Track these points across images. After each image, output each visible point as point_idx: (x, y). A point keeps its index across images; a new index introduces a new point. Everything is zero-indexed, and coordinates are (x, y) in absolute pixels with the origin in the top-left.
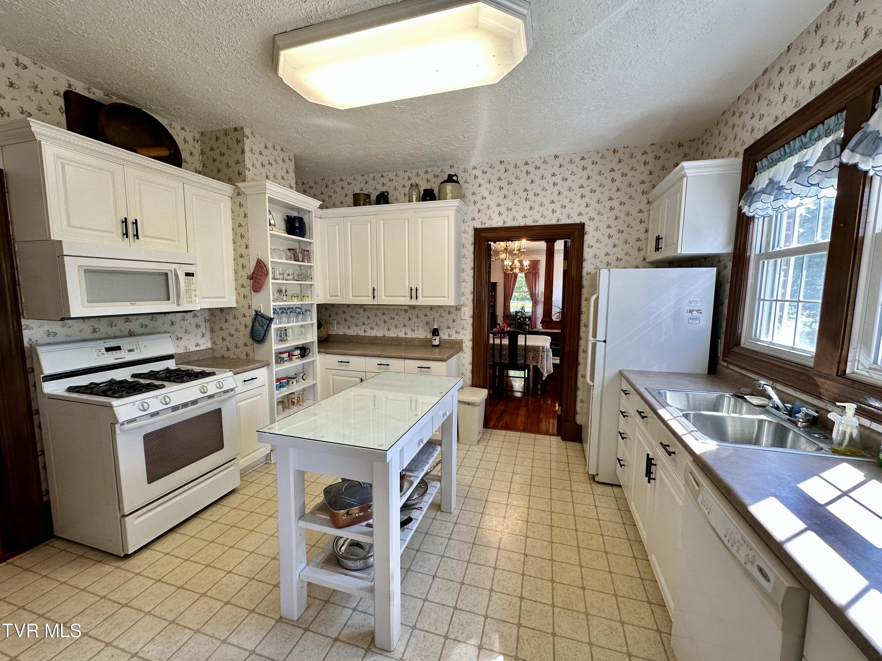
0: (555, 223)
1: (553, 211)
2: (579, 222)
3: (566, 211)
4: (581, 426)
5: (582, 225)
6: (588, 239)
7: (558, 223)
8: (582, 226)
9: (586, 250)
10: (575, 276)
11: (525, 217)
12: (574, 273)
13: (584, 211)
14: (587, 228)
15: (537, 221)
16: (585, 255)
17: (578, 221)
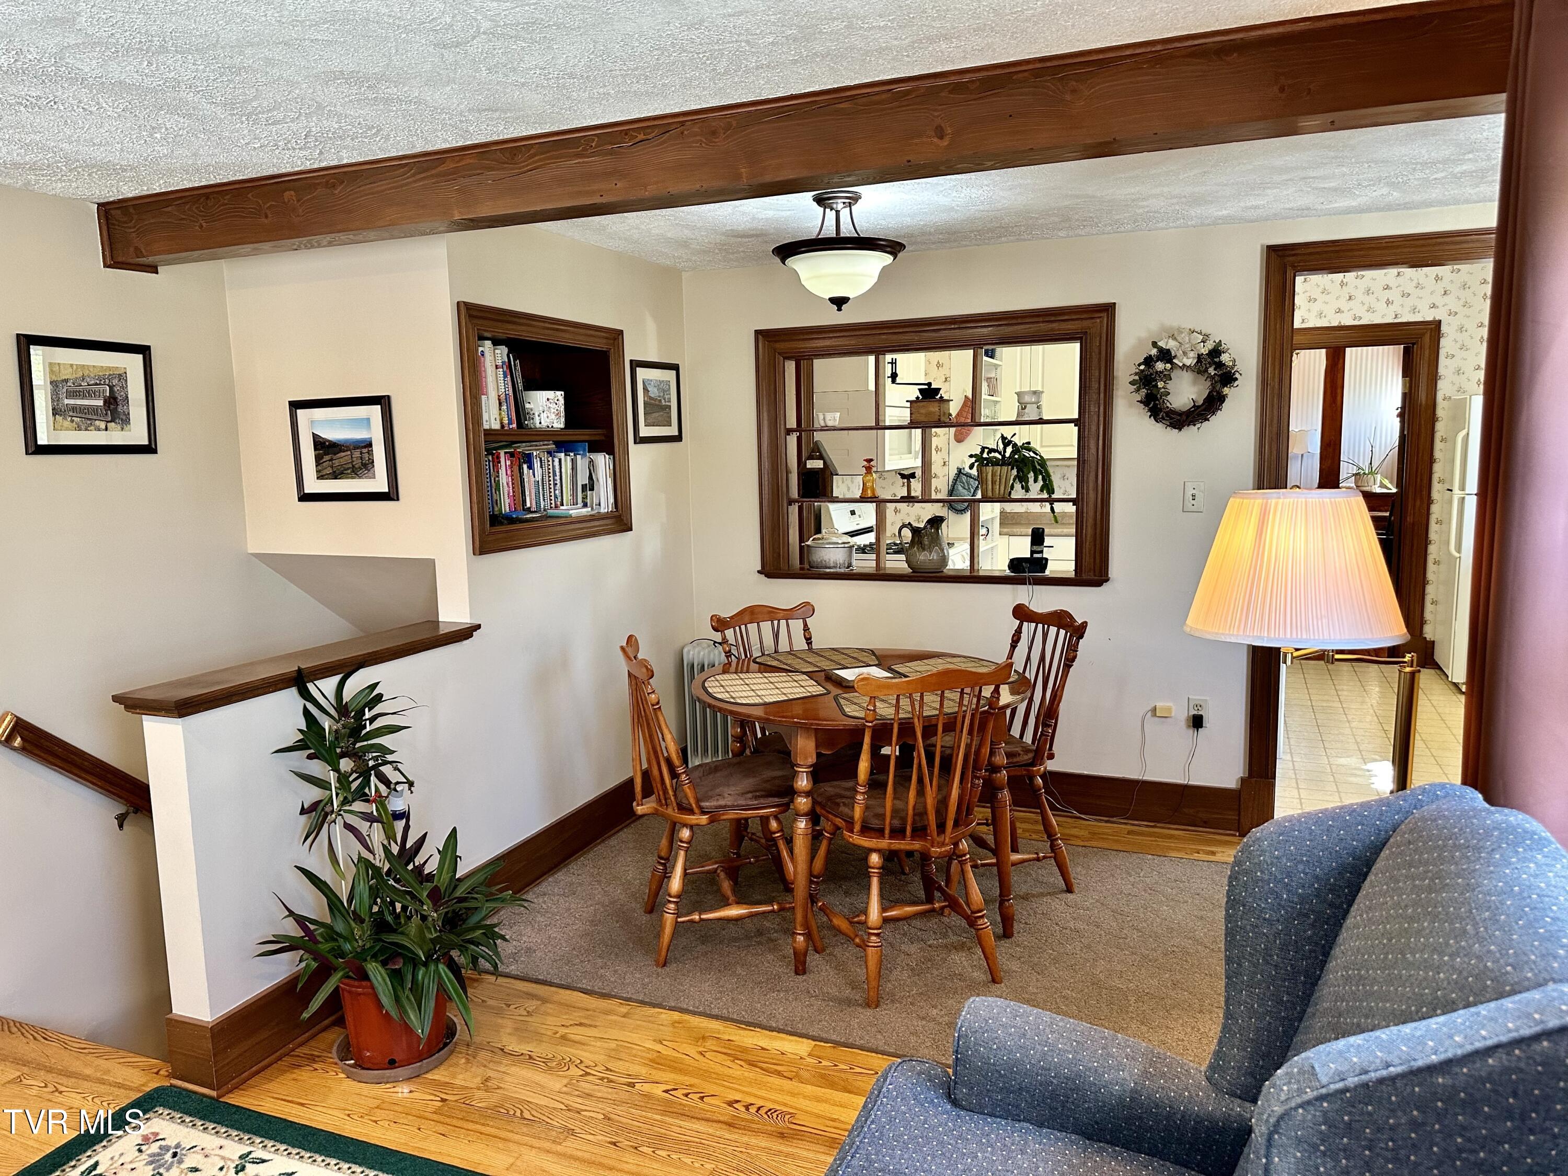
0: (1391, 321)
1: (1388, 302)
2: (1431, 319)
3: (1409, 302)
4: (1433, 643)
5: (1438, 323)
6: (1447, 345)
7: (1396, 321)
8: (1436, 325)
9: (1443, 361)
10: (1424, 402)
11: (1339, 311)
12: (1422, 396)
13: (1440, 301)
14: (1444, 328)
15: (1360, 318)
16: (1442, 370)
17: (1429, 318)
